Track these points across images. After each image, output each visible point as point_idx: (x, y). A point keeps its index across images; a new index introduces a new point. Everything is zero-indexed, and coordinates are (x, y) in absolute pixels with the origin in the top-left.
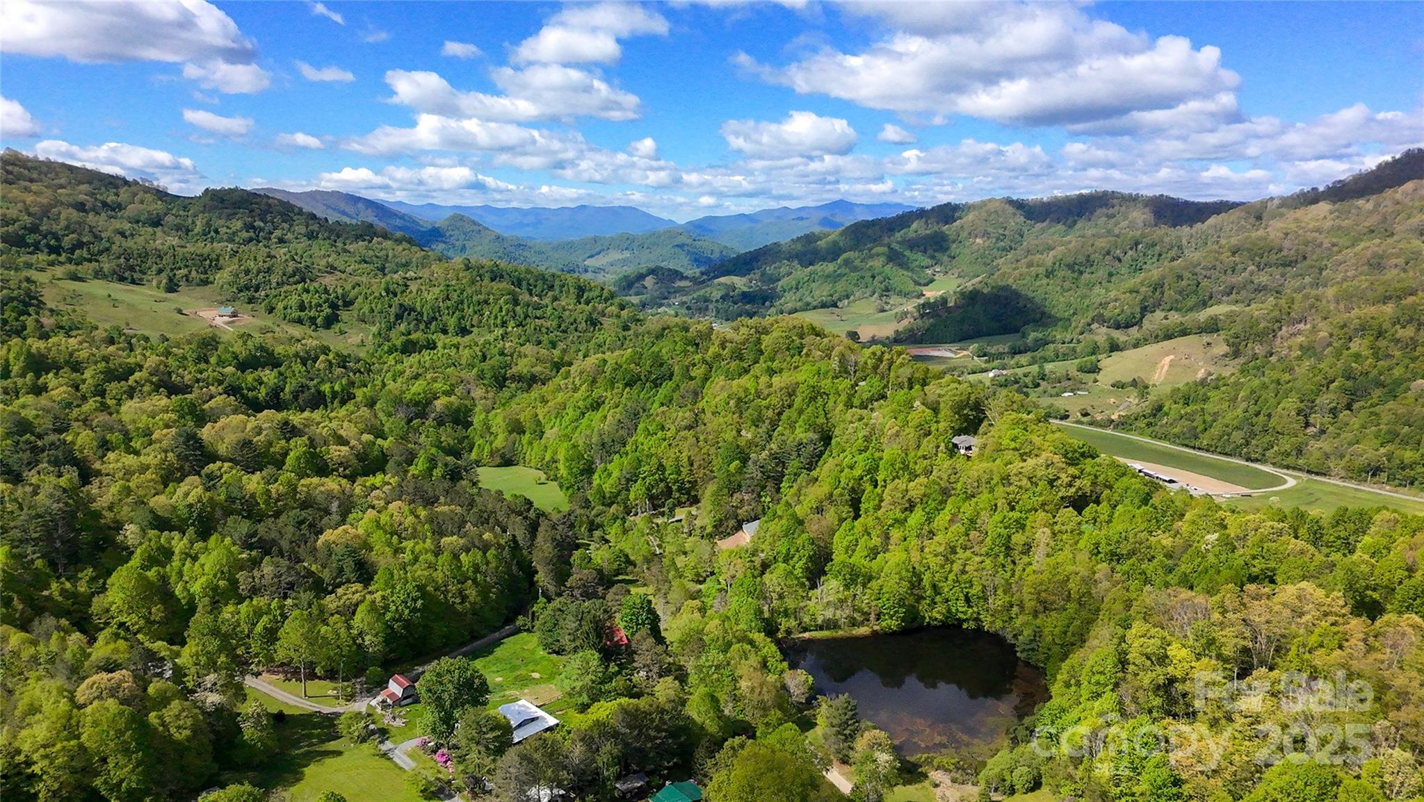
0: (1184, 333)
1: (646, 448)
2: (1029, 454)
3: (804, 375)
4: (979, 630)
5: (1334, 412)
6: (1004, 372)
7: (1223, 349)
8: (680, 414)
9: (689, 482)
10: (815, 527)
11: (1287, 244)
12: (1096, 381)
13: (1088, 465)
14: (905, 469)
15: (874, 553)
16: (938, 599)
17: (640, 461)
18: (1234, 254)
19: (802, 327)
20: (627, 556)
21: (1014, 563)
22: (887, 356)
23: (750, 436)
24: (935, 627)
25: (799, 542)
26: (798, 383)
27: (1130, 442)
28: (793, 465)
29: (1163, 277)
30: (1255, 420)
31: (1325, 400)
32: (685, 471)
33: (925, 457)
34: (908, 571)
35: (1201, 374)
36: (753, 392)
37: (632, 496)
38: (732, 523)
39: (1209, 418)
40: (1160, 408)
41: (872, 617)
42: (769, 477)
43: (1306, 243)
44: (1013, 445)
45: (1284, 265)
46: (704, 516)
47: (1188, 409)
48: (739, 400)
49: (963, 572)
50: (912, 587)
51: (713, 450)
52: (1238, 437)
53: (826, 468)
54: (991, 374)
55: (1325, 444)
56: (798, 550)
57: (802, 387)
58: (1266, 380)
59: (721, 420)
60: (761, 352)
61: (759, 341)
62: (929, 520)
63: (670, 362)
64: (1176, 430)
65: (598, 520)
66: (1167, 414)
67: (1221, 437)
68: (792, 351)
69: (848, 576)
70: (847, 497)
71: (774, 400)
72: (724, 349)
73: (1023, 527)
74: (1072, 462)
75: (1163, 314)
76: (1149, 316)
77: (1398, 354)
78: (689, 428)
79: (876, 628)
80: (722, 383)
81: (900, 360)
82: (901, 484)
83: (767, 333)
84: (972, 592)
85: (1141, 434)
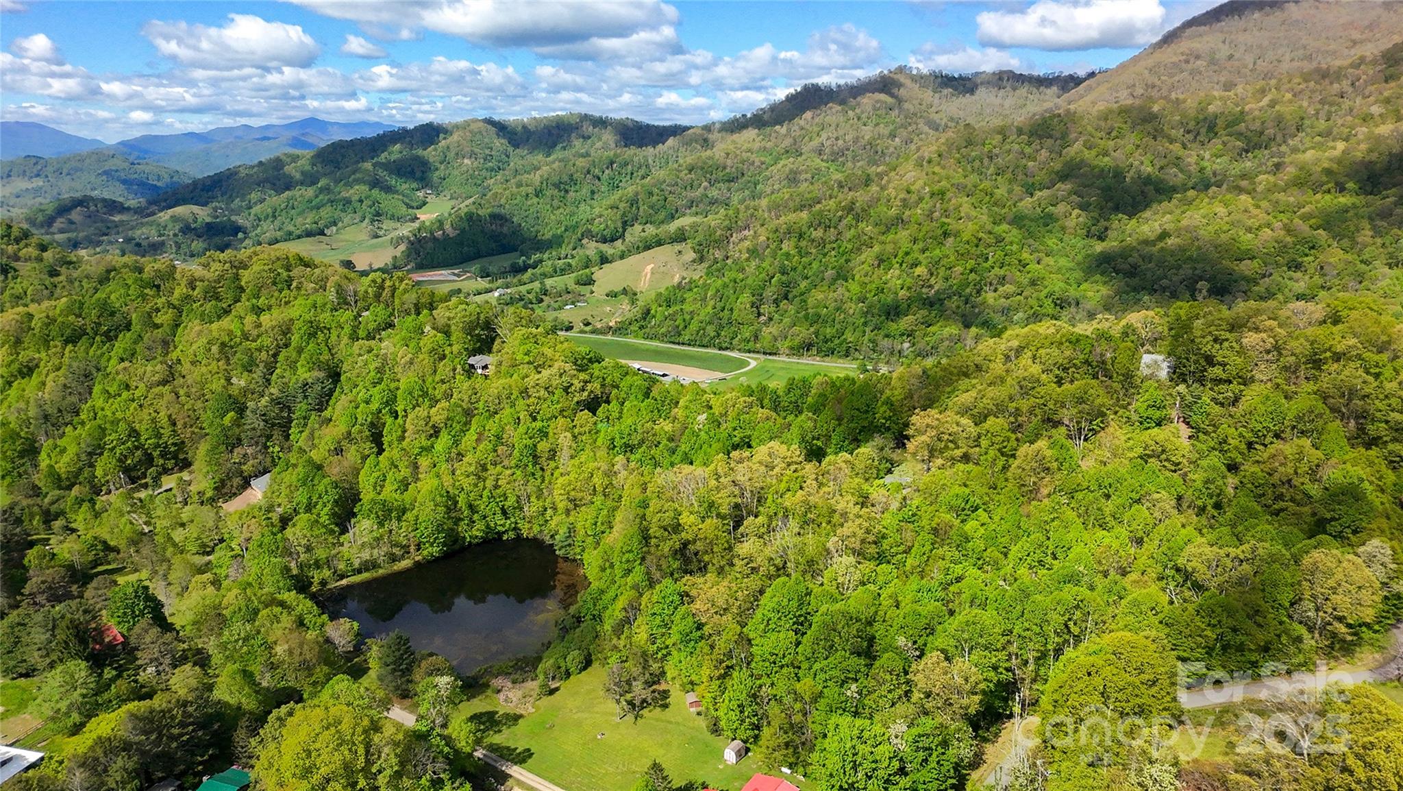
0: (659, 243)
1: (109, 413)
2: (543, 366)
3: (298, 310)
4: (519, 537)
5: (776, 302)
6: (509, 291)
7: (692, 255)
8: (149, 368)
9: (174, 444)
10: (335, 470)
11: (729, 162)
12: (592, 292)
13: (596, 369)
14: (424, 395)
15: (404, 485)
16: (476, 517)
17: (104, 430)
18: (690, 171)
19: (287, 258)
20: (105, 543)
21: (542, 469)
22: (388, 283)
23: (243, 383)
24: (478, 544)
25: (321, 488)
26: (291, 320)
27: (627, 345)
28: (300, 408)
29: (637, 194)
30: (721, 314)
31: (769, 293)
32: (166, 432)
33: (443, 382)
34: (442, 496)
35: (676, 280)
36: (239, 334)
37: (99, 472)
38: (237, 481)
39: (687, 317)
40: (648, 311)
41: (412, 548)
42: (273, 425)
43: (743, 162)
44: (527, 359)
45: (729, 181)
46: (200, 479)
47: (671, 311)
48: (223, 345)
49: (496, 487)
50: (449, 510)
51: (199, 404)
52: (711, 330)
53: (340, 407)
54: (496, 294)
55: (773, 329)
56: (320, 497)
57: (298, 324)
58: (726, 279)
59: (204, 369)
60: (242, 290)
61: (237, 277)
62: (456, 443)
63: (125, 309)
64: (663, 330)
65: (54, 508)
66: (654, 317)
67: (698, 332)
68: (280, 286)
69: (380, 513)
70: (367, 433)
71: (266, 341)
72: (194, 289)
73: (546, 435)
74: (582, 369)
75: (640, 227)
76: (629, 229)
77: (814, 251)
78: (164, 382)
79: (417, 559)
80: (197, 328)
81: (403, 286)
82: (422, 412)
83: (245, 267)
84: (508, 504)
85: (636, 337)
